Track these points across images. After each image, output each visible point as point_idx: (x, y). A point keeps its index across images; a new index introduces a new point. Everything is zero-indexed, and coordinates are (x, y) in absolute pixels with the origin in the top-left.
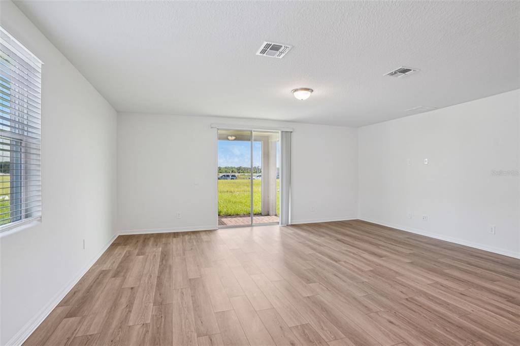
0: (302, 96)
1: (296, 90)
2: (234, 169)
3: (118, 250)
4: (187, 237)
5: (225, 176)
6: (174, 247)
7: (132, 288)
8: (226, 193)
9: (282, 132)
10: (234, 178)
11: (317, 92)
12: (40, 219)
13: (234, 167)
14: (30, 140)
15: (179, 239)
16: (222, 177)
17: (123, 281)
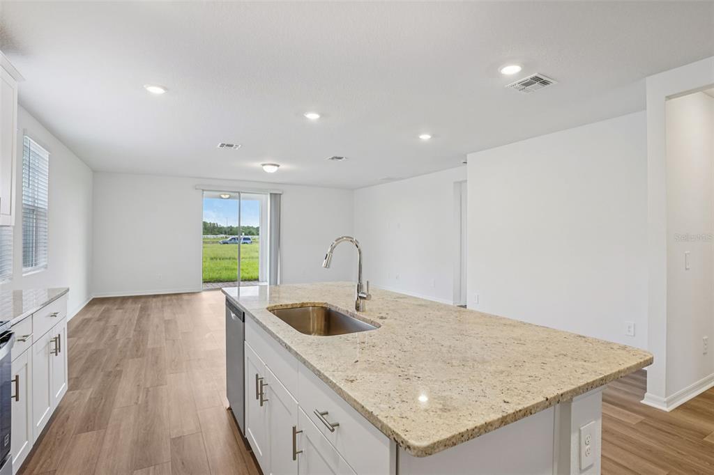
0: (270, 170)
1: (264, 165)
2: (251, 230)
3: (95, 308)
4: (167, 298)
5: (234, 239)
6: (153, 305)
7: (115, 326)
8: (228, 261)
9: (271, 194)
10: (248, 241)
11: (283, 167)
12: (46, 267)
13: (252, 227)
14: (40, 210)
15: (159, 299)
16: (231, 240)
17: (107, 322)
